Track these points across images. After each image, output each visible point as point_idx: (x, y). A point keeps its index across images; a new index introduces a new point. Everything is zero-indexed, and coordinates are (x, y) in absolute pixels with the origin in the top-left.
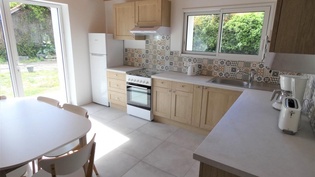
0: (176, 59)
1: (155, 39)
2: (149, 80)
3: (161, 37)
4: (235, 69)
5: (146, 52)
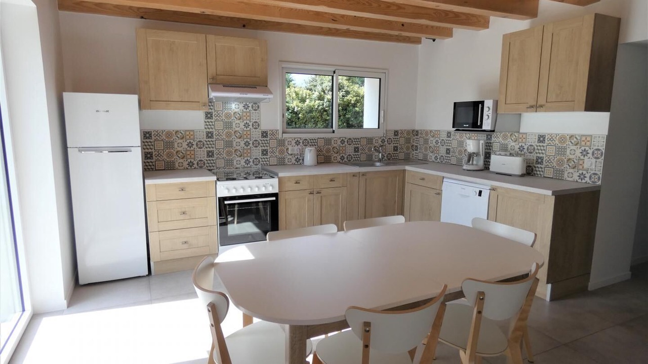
0: (273, 143)
1: (228, 109)
2: (275, 181)
3: (241, 106)
4: (358, 148)
5: (208, 137)
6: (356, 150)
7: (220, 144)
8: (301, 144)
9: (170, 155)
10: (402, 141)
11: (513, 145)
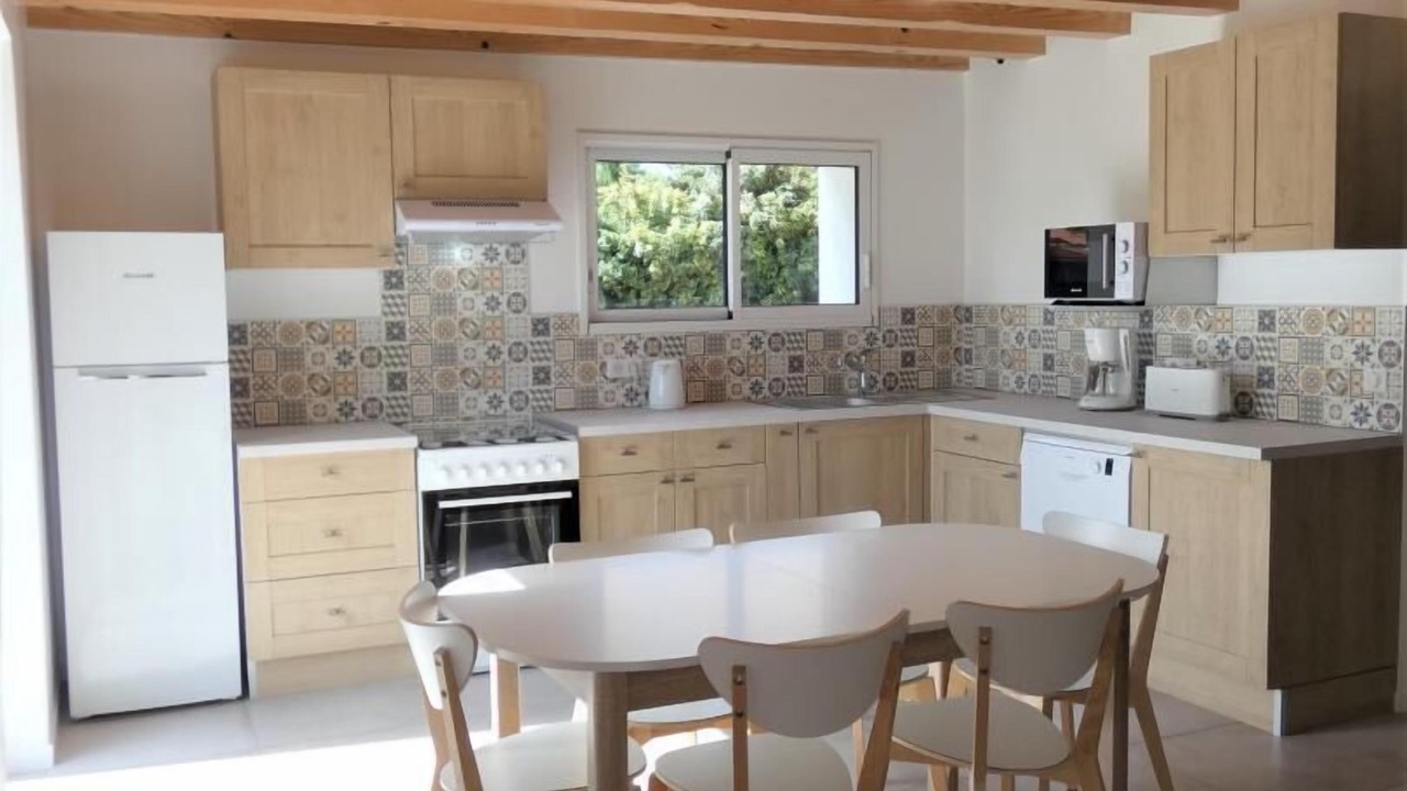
0: (565, 350)
1: (444, 261)
2: (570, 449)
3: (478, 253)
4: (799, 359)
5: (391, 336)
6: (796, 364)
7: (421, 356)
8: (641, 351)
9: (292, 386)
10: (926, 337)
11: (1202, 338)
